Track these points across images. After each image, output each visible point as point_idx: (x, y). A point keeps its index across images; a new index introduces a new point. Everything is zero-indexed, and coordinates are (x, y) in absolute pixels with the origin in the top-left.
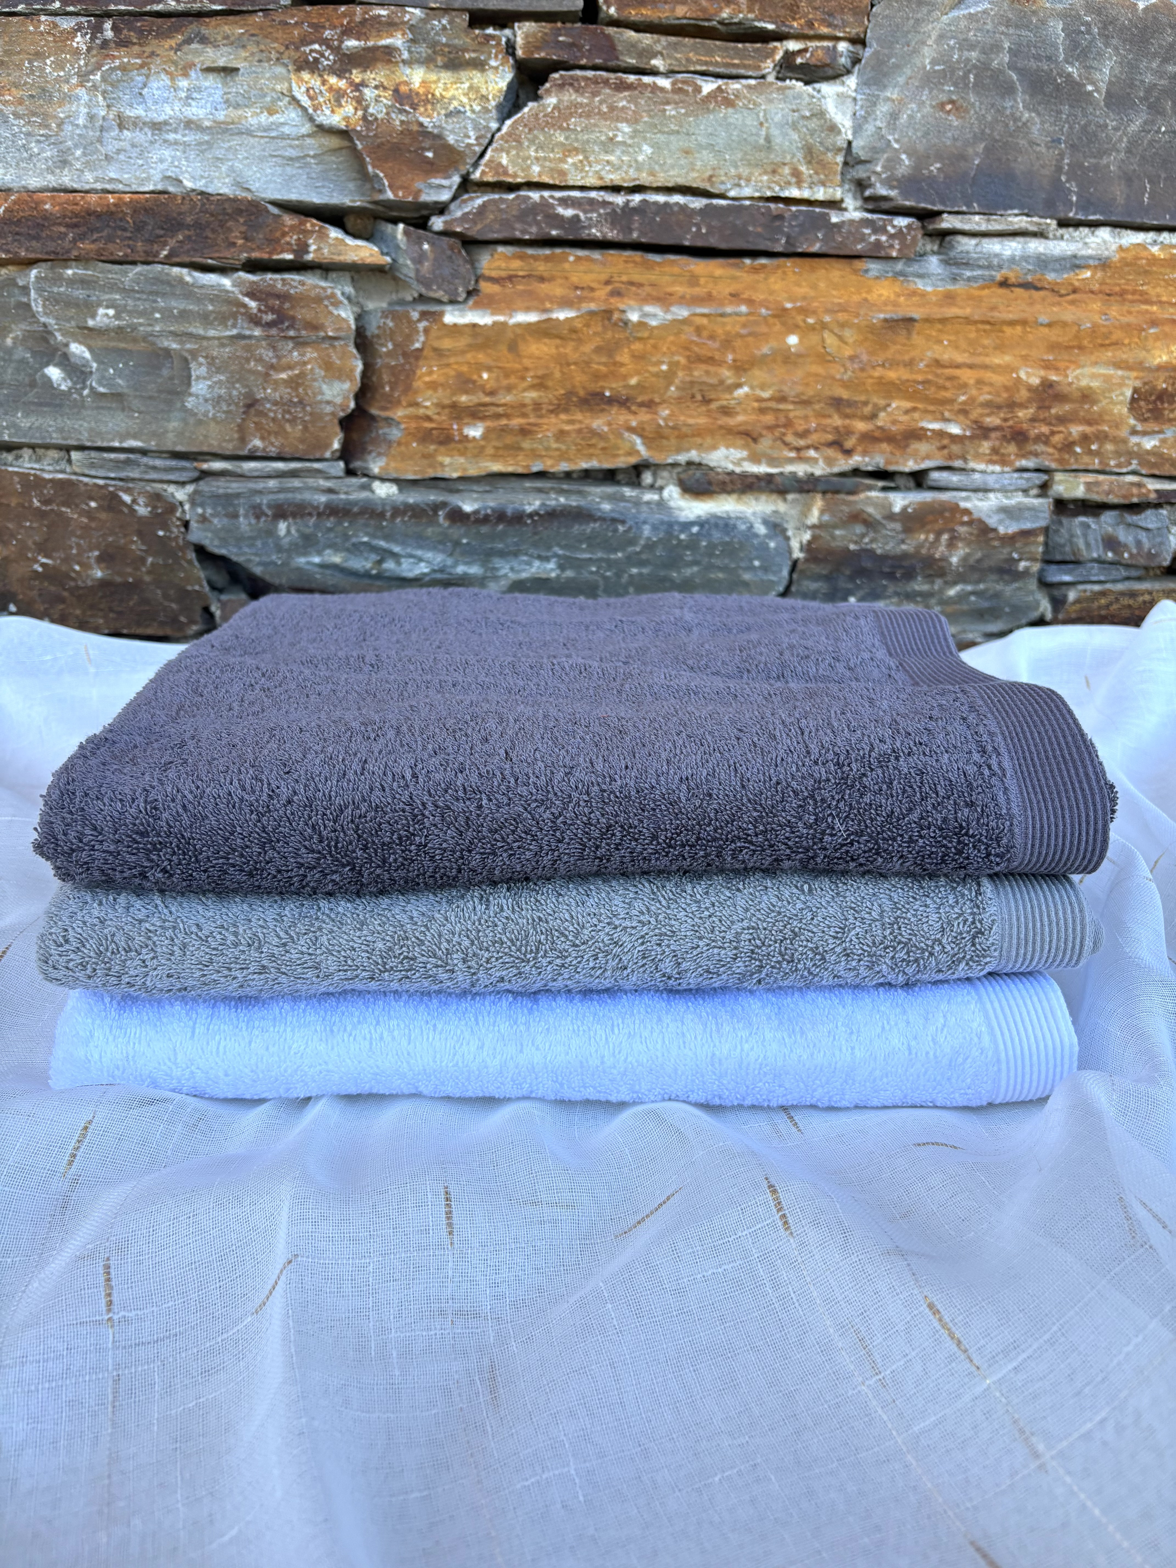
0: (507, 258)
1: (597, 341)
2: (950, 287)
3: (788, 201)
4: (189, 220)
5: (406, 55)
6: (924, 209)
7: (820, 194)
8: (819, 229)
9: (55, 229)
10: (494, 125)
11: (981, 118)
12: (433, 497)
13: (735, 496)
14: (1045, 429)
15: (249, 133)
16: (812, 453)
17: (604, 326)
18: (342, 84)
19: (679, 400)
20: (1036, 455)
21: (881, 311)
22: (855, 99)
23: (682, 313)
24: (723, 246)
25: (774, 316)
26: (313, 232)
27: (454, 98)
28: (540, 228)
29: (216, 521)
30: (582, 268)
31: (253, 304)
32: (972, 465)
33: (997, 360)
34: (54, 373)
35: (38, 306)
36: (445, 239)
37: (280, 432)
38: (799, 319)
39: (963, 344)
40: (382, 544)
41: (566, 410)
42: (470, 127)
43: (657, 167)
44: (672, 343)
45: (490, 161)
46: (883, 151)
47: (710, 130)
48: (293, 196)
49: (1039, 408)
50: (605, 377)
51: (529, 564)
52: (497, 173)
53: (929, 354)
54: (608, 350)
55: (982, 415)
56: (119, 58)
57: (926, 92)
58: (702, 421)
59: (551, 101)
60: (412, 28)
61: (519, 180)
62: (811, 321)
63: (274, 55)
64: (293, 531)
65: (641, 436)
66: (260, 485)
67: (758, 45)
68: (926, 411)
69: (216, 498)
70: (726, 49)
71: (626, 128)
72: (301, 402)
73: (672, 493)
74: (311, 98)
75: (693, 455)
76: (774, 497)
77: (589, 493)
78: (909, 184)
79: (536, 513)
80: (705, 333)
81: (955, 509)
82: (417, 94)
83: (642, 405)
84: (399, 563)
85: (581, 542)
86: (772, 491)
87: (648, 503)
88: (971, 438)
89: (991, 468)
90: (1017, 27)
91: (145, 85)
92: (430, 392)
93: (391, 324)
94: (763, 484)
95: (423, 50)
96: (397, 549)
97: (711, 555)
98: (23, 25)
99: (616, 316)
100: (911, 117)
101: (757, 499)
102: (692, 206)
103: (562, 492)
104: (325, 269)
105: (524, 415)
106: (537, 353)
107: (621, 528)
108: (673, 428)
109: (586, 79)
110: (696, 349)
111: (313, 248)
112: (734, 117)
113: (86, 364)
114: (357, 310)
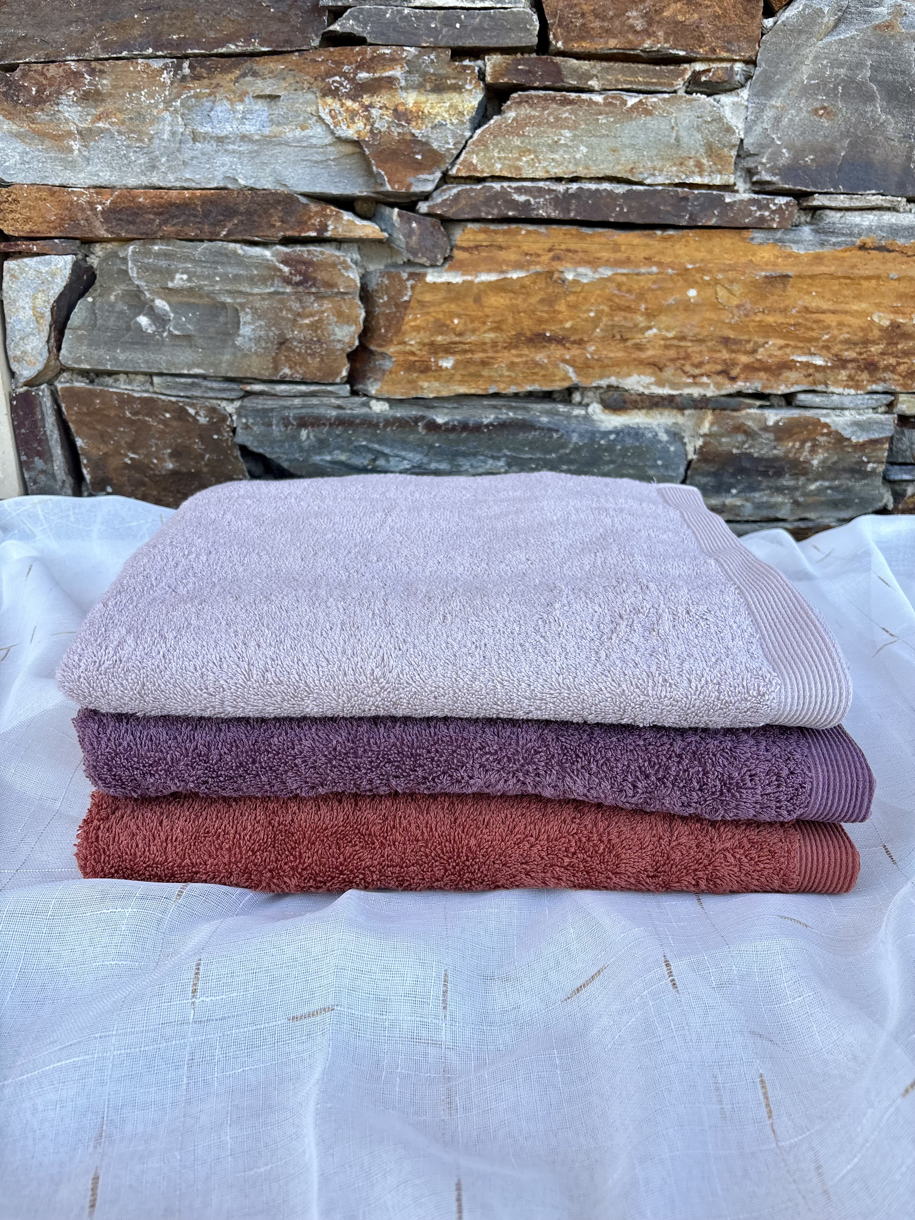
0: (475, 232)
1: (541, 295)
2: (819, 250)
3: (692, 186)
4: (242, 208)
5: (403, 83)
6: (799, 190)
7: (718, 180)
8: (715, 208)
9: (146, 216)
10: (468, 134)
11: (847, 120)
12: (414, 412)
13: (644, 411)
14: (892, 361)
15: (287, 144)
16: (705, 379)
17: (547, 283)
18: (356, 106)
19: (603, 339)
20: (885, 381)
21: (762, 270)
22: (747, 107)
23: (606, 272)
24: (640, 221)
25: (678, 274)
26: (331, 216)
27: (438, 114)
28: (500, 210)
29: (255, 428)
30: (531, 239)
31: (286, 269)
32: (831, 389)
33: (855, 307)
34: (143, 320)
35: (133, 273)
36: (429, 219)
37: (303, 363)
38: (698, 277)
39: (828, 295)
40: (376, 446)
41: (516, 347)
42: (449, 136)
43: (590, 163)
44: (599, 295)
45: (464, 161)
46: (769, 147)
47: (632, 133)
48: (318, 189)
49: (888, 344)
50: (547, 321)
51: (485, 462)
52: (469, 170)
53: (800, 302)
54: (549, 301)
55: (841, 350)
56: (194, 88)
57: (803, 101)
58: (620, 354)
59: (511, 114)
60: (408, 62)
61: (485, 175)
62: (707, 278)
63: (306, 85)
64: (311, 437)
65: (573, 366)
66: (288, 402)
67: (672, 67)
68: (796, 347)
69: (257, 412)
70: (647, 71)
71: (567, 133)
72: (319, 341)
73: (595, 409)
74: (332, 117)
75: (613, 381)
76: (675, 412)
77: (532, 409)
78: (787, 172)
79: (491, 424)
80: (624, 288)
81: (817, 423)
82: (411, 111)
83: (574, 342)
84: (388, 461)
85: (524, 446)
86: (673, 408)
87: (577, 417)
88: (831, 368)
89: (847, 391)
90: (878, 48)
91: (212, 109)
92: (414, 334)
93: (387, 282)
94: (666, 402)
95: (416, 78)
96: (387, 450)
97: (624, 456)
98: (126, 66)
99: (556, 275)
100: (791, 120)
101: (661, 414)
102: (617, 191)
103: (511, 408)
104: (339, 242)
105: (484, 351)
106: (495, 304)
107: (555, 436)
108: (597, 360)
109: (539, 97)
110: (617, 300)
111: (331, 227)
112: (651, 122)
113: (166, 314)
114: (362, 271)
